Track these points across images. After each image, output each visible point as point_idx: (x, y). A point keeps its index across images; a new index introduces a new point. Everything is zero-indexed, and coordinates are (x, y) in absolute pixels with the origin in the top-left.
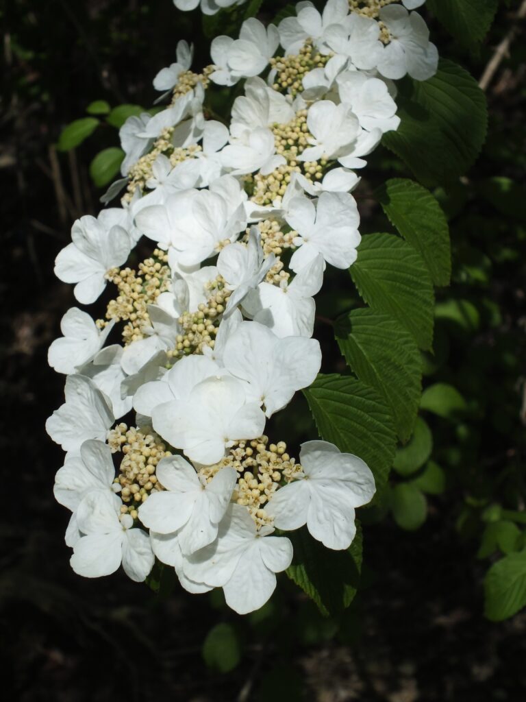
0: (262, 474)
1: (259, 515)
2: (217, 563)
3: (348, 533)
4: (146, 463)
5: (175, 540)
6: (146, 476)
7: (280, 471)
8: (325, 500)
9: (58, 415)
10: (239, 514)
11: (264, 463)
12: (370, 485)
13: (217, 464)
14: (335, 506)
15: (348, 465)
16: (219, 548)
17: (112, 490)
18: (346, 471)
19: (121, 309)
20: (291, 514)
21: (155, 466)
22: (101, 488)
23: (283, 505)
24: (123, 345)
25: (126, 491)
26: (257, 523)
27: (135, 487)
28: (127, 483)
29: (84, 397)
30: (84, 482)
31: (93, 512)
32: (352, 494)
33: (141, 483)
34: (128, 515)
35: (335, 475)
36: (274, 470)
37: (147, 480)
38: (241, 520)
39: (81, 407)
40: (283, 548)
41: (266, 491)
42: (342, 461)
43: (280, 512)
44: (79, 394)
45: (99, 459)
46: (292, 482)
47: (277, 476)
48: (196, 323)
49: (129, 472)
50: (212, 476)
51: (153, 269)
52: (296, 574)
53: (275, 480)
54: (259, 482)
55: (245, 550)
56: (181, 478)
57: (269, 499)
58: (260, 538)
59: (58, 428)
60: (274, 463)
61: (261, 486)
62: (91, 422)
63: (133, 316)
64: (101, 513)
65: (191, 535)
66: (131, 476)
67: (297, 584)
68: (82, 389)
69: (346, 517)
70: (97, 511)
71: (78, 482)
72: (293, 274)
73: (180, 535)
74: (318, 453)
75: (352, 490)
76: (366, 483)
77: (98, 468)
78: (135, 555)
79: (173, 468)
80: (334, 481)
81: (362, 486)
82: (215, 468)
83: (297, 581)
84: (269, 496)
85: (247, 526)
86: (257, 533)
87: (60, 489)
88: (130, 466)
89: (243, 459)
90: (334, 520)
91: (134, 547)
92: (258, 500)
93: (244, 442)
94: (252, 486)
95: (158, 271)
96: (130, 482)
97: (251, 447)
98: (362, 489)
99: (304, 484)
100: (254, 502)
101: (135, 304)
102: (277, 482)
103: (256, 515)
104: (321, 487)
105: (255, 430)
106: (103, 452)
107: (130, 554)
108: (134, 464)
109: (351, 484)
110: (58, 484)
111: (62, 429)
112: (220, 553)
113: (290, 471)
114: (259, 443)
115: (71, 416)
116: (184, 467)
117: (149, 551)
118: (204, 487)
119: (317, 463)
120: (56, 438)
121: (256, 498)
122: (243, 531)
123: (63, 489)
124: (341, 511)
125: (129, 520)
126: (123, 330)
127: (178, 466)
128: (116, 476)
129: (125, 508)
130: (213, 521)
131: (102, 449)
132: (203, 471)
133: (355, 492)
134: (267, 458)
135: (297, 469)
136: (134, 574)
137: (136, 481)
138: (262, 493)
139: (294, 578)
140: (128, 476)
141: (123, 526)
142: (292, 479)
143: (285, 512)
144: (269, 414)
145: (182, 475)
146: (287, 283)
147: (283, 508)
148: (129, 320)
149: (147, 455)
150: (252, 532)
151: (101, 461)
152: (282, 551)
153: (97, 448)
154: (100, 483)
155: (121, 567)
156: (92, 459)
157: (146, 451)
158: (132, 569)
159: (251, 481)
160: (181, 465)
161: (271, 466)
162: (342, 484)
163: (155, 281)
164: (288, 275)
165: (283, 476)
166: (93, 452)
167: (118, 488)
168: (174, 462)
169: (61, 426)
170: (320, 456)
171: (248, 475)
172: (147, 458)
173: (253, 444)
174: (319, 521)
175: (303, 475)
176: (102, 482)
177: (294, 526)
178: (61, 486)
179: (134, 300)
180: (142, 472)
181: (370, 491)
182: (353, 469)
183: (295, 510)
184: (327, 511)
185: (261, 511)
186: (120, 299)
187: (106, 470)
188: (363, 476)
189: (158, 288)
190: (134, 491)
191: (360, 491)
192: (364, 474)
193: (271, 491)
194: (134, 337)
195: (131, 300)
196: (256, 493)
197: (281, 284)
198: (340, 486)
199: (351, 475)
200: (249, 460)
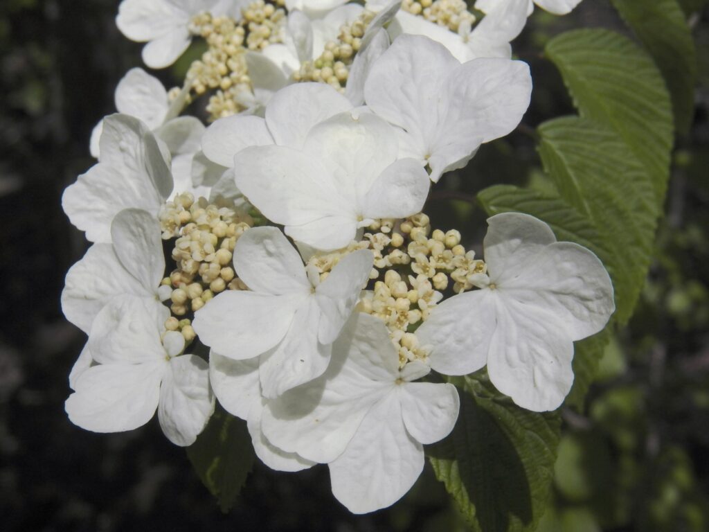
0: (415, 275)
1: (404, 342)
2: (324, 421)
3: (559, 384)
4: (218, 247)
5: (254, 375)
6: (215, 267)
7: (448, 273)
8: (522, 326)
9: (85, 182)
10: (371, 334)
11: (421, 257)
12: (605, 300)
13: (341, 251)
14: (538, 336)
15: (567, 266)
16: (328, 394)
17: (158, 298)
18: (563, 274)
19: (208, 70)
20: (460, 347)
21: (232, 251)
22: (140, 295)
23: (447, 329)
24: (206, 124)
25: (179, 295)
26: (401, 357)
27: (196, 288)
28: (181, 281)
29: (130, 155)
30: (112, 285)
31: (116, 327)
32: (570, 316)
33: (205, 278)
34: (177, 333)
35: (542, 282)
36: (438, 271)
37: (217, 273)
38: (372, 346)
39: (125, 172)
40: (442, 403)
41: (421, 303)
42: (558, 257)
43: (440, 342)
44: (122, 150)
45: (141, 245)
46: (466, 291)
47: (442, 280)
48: (320, 68)
49: (186, 260)
50: (329, 271)
51: (263, 14)
52: (449, 473)
53: (438, 287)
54: (410, 287)
55: (375, 402)
56: (277, 270)
57: (425, 318)
58: (402, 384)
59: (84, 204)
60: (439, 258)
61: (413, 294)
62: (138, 194)
63: (226, 82)
64: (131, 328)
65: (283, 367)
66: (189, 267)
67: (450, 491)
68: (128, 142)
69: (556, 358)
70: (124, 325)
71: (103, 285)
72: (479, 17)
73: (264, 367)
74: (516, 242)
75: (571, 310)
76: (598, 298)
77: (139, 261)
78: (181, 398)
79: (263, 252)
80: (541, 294)
81: (590, 304)
82: (337, 257)
83: (450, 484)
84: (425, 312)
85: (383, 358)
86: (398, 374)
87: (72, 297)
88: (188, 249)
89: (386, 250)
90: (535, 362)
91: (180, 384)
92: (406, 317)
93: (390, 224)
94: (397, 293)
95: (268, 18)
96: (185, 279)
97: (401, 232)
98: (588, 308)
99: (487, 296)
100: (399, 320)
101: (231, 63)
102: (440, 291)
103: (400, 342)
104: (516, 303)
105: (410, 201)
106: (148, 231)
107: (174, 397)
108: (195, 246)
109: (570, 300)
110: (69, 289)
111: (91, 207)
112: (331, 403)
113: (464, 272)
114: (415, 226)
115: (107, 185)
116: (283, 250)
117: (205, 391)
118: (313, 289)
119: (512, 260)
120: (77, 220)
121: (403, 314)
122: (375, 368)
123: (78, 297)
124: (549, 346)
125: (178, 342)
126: (207, 103)
127: (272, 249)
128: (167, 274)
129: (174, 322)
130: (323, 342)
131: (146, 225)
132: (314, 261)
133: (575, 315)
134: (427, 251)
135: (478, 269)
136: (178, 432)
137: (197, 278)
138: (414, 306)
139: (446, 480)
140: (184, 268)
141: (167, 351)
142: (466, 287)
143: (450, 342)
144: (435, 177)
145: (280, 266)
146: (469, 28)
147: (447, 335)
148: (218, 88)
149: (221, 234)
150: (390, 371)
151: (143, 249)
152: (440, 407)
153: (138, 225)
154: (138, 286)
155: (155, 419)
156: (129, 246)
157: (220, 227)
158: (174, 423)
159: (396, 283)
160: (278, 247)
161: (433, 263)
162: (553, 298)
163: (264, 29)
164: (472, 18)
165: (451, 282)
166: (132, 232)
167: (166, 293)
168: (267, 241)
169: (90, 201)
170: (518, 247)
171: (392, 275)
172: (220, 240)
173: (406, 227)
174: (509, 362)
175: (487, 280)
176: (143, 286)
177: (463, 368)
178: (75, 292)
179: (229, 57)
180: (208, 259)
181: (604, 311)
182: (575, 271)
183: (469, 341)
184: (524, 346)
185: (410, 336)
186: (207, 57)
187: (150, 264)
188: (593, 284)
189: (267, 38)
190: (192, 294)
191: (586, 313)
192: (594, 280)
193: (430, 304)
194: (225, 114)
195: (224, 56)
196: (404, 303)
197: (460, 30)
198: (550, 304)
199: (573, 283)
200: (396, 254)
